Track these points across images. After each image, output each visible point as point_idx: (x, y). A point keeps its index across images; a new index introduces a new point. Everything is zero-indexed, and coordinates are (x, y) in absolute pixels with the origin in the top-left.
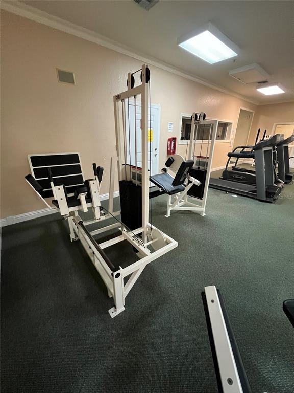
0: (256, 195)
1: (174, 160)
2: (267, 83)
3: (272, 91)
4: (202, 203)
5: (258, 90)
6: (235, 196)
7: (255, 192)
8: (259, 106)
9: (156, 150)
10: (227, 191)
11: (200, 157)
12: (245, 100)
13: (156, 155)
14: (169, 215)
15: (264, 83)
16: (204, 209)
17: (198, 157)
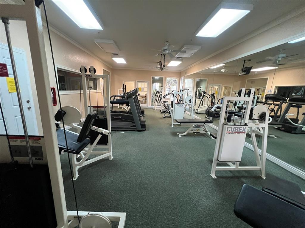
0: (136, 128)
1: (66, 113)
2: (117, 56)
3: (120, 61)
4: (108, 148)
5: (113, 58)
6: (123, 132)
7: (135, 126)
8: (112, 69)
9: (28, 102)
10: (116, 130)
11: (97, 107)
12: (105, 64)
13: (29, 108)
14: (77, 176)
15: (116, 55)
16: (111, 153)
17: (94, 107)
